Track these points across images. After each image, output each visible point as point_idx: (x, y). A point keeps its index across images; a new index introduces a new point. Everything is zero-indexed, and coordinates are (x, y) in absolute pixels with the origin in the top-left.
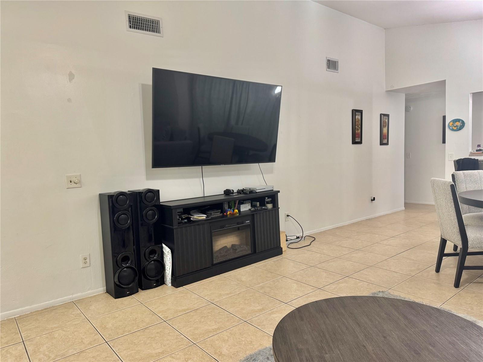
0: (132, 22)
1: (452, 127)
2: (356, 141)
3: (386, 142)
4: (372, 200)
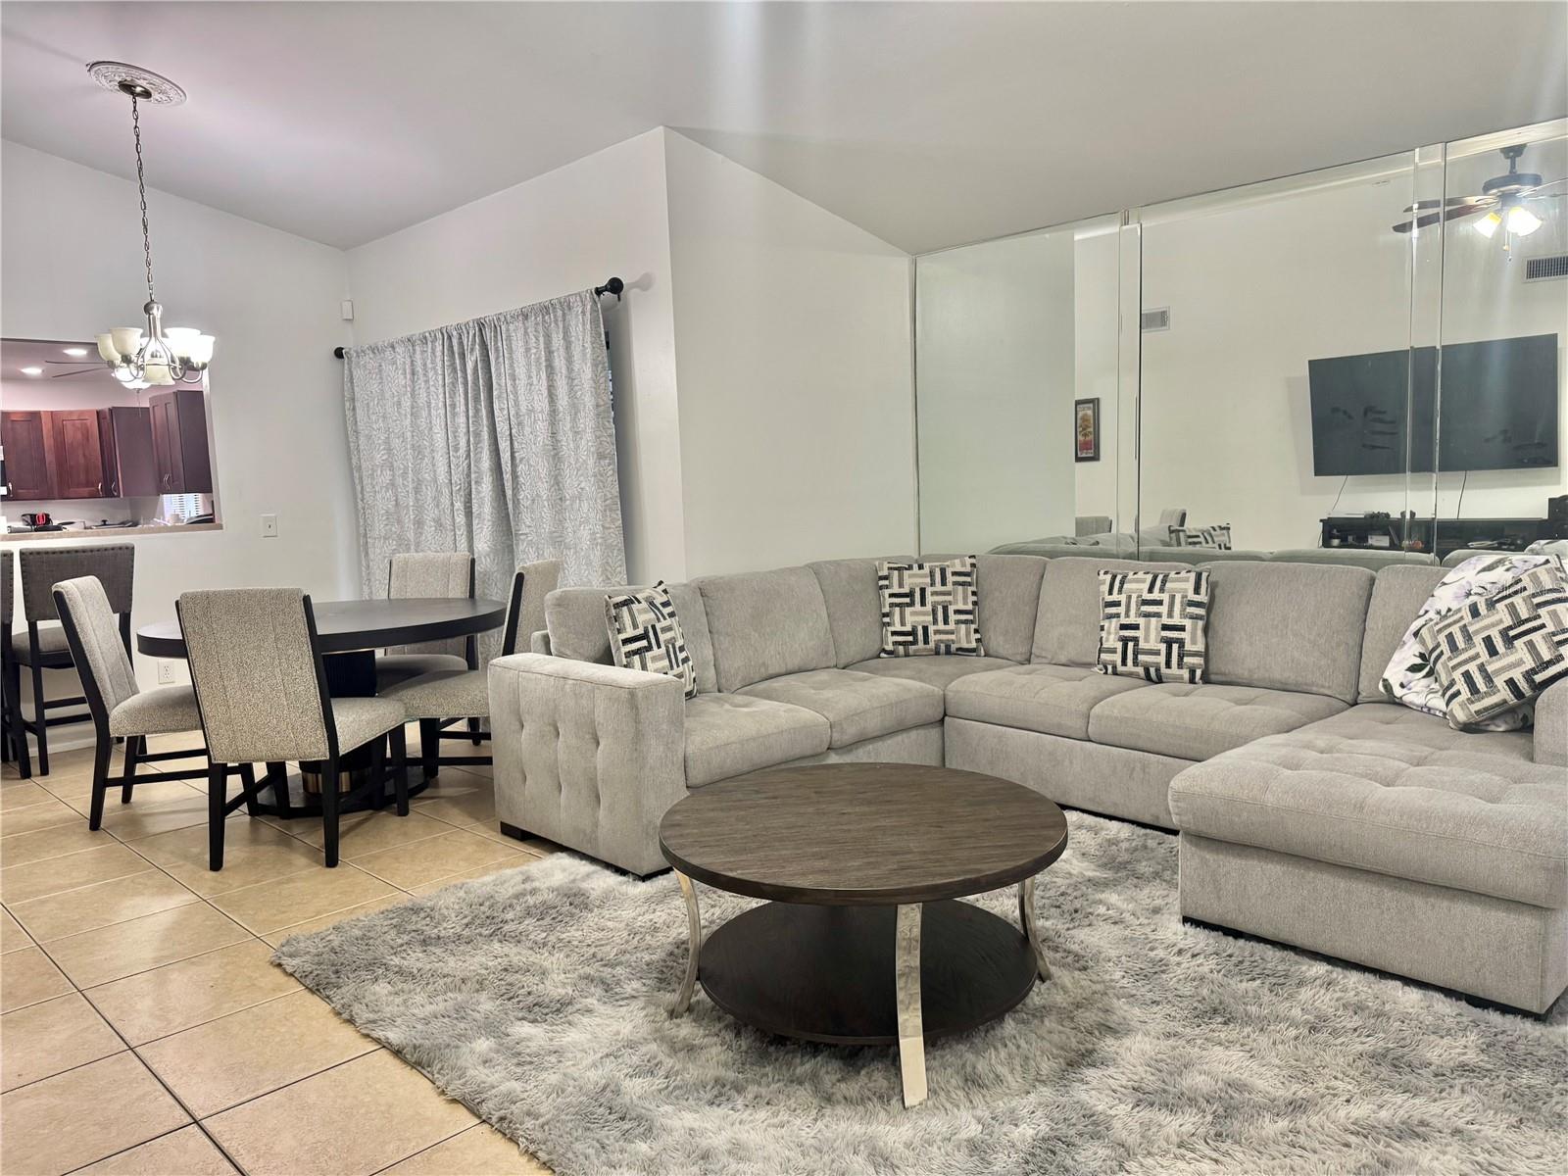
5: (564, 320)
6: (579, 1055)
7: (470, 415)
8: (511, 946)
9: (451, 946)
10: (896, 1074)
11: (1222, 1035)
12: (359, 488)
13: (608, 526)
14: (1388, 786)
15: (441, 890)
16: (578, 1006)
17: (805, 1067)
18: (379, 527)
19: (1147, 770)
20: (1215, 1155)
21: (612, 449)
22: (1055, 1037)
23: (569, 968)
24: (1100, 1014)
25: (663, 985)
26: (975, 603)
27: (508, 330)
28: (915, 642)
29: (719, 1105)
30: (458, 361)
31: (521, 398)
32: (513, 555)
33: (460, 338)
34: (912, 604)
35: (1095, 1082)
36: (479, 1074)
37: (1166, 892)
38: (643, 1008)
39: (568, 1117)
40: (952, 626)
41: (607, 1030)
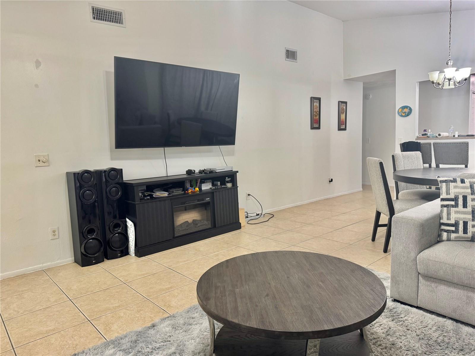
0: (96, 14)
1: (401, 113)
2: (314, 126)
3: (344, 128)
4: (330, 181)
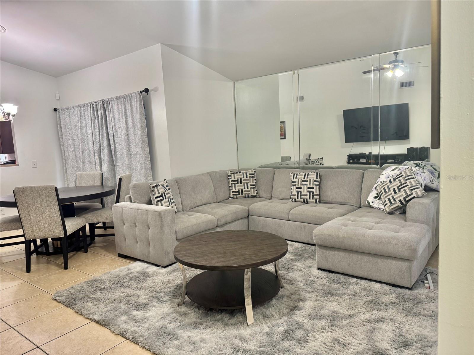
5: (130, 100)
6: (153, 319)
7: (100, 129)
8: (127, 289)
9: (109, 290)
10: (245, 316)
11: (331, 299)
12: (63, 152)
13: (146, 162)
14: (370, 230)
15: (103, 274)
16: (151, 305)
17: (219, 317)
18: (70, 164)
19: (305, 228)
20: (331, 330)
21: (146, 139)
22: (287, 303)
23: (146, 294)
24: (298, 296)
25: (175, 297)
26: (256, 182)
27: (112, 103)
28: (239, 194)
29: (196, 329)
30: (95, 113)
31: (117, 124)
32: (115, 172)
33: (96, 105)
34: (238, 183)
35: (298, 314)
36: (124, 326)
37: (312, 262)
38: (170, 304)
39: (153, 336)
40: (249, 189)
41: (160, 311)
